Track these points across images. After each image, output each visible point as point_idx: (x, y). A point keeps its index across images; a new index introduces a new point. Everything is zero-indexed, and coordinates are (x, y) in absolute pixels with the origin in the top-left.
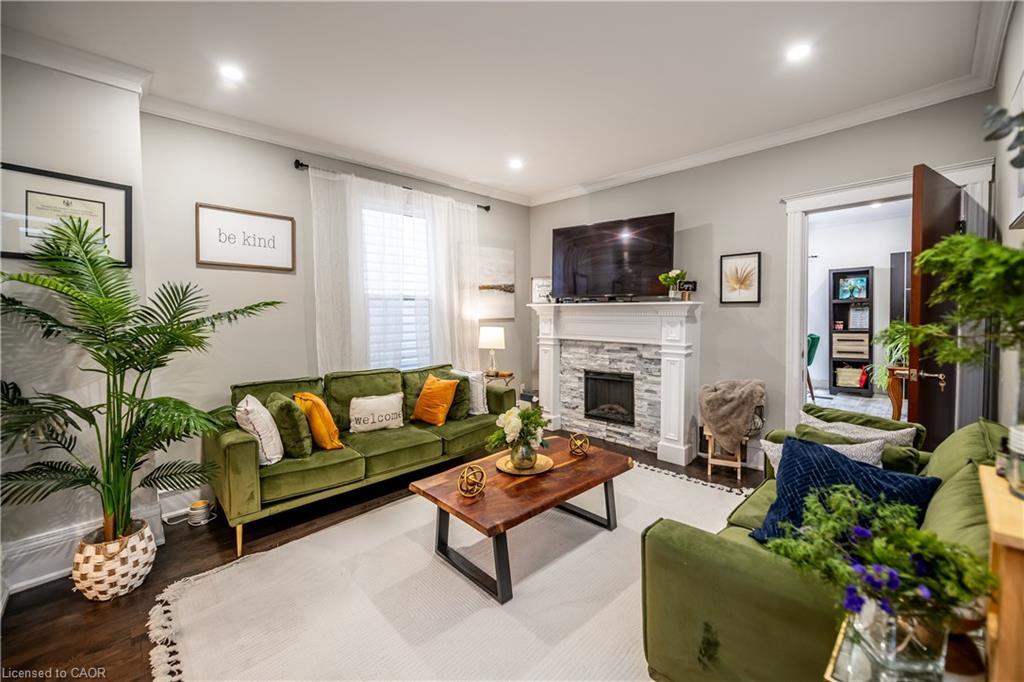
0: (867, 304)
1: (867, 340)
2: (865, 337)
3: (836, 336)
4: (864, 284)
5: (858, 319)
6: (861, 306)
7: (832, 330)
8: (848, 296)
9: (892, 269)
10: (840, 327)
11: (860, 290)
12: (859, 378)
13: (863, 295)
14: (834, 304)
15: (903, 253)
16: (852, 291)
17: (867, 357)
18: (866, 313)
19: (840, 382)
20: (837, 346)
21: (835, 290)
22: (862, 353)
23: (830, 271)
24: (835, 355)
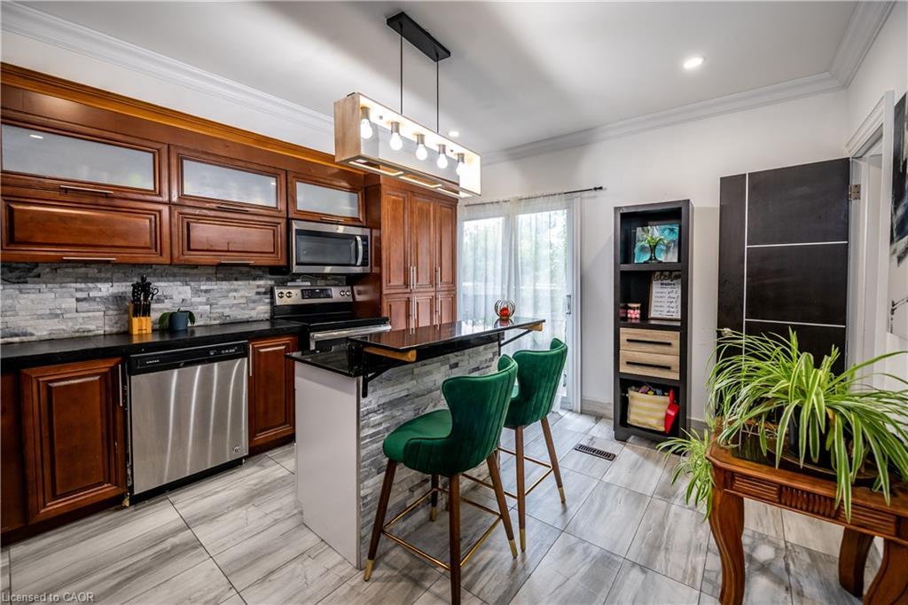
0: (679, 273)
1: (676, 343)
2: (674, 338)
3: (626, 333)
4: (675, 237)
5: (664, 301)
6: (670, 277)
7: (621, 321)
8: (646, 257)
9: (721, 206)
10: (634, 314)
11: (668, 248)
12: (663, 415)
13: (672, 257)
14: (623, 273)
15: (745, 175)
16: (653, 249)
17: (677, 377)
18: (676, 292)
19: (634, 417)
20: (628, 352)
21: (626, 248)
22: (668, 368)
23: (616, 209)
24: (624, 369)
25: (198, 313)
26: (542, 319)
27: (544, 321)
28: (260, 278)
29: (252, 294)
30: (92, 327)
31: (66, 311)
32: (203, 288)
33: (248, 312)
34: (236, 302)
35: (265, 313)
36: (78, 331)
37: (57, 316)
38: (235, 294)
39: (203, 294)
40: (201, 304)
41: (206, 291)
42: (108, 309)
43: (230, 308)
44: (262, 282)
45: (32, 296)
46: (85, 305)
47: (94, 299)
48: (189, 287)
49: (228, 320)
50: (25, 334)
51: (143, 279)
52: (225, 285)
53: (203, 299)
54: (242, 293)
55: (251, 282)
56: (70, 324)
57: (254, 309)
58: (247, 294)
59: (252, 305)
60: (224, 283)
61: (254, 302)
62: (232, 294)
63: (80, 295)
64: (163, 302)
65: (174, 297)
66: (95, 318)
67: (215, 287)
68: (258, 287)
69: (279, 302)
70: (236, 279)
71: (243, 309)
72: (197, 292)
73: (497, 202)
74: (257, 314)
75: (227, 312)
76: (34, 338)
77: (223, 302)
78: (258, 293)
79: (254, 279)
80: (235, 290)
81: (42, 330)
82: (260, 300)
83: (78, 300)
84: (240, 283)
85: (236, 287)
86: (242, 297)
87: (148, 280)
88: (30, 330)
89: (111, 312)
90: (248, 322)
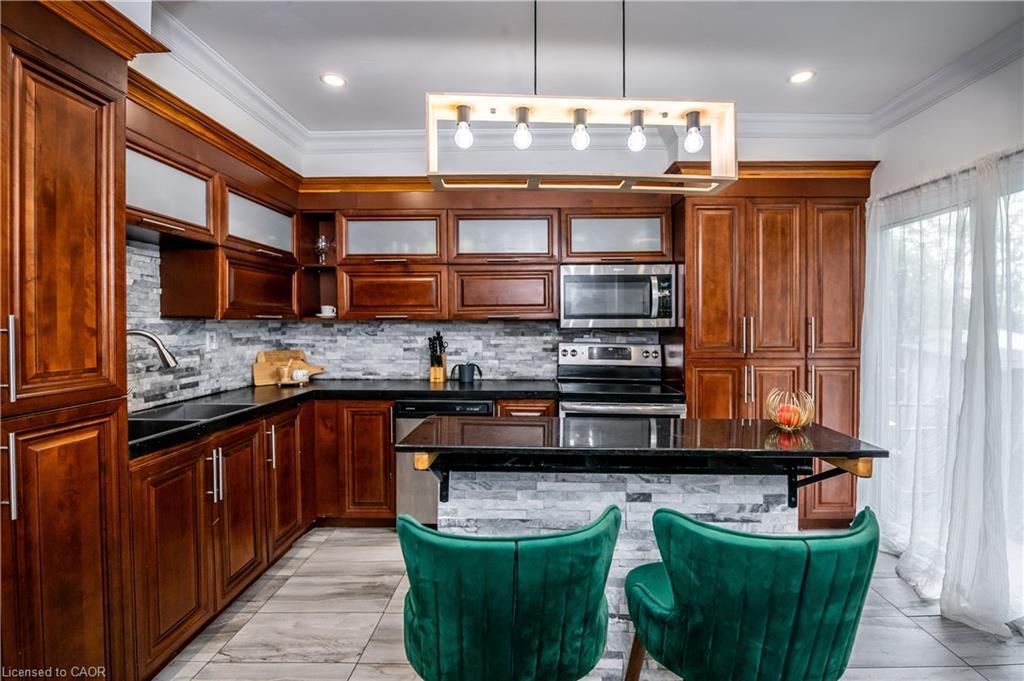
25: (488, 367)
26: (884, 447)
27: (885, 454)
28: (547, 332)
29: (538, 350)
30: (412, 373)
31: (398, 358)
32: (493, 342)
33: (533, 369)
34: (523, 358)
35: (552, 372)
36: (403, 375)
37: (393, 361)
38: (522, 350)
39: (493, 349)
40: (490, 358)
41: (496, 346)
42: (422, 358)
43: (517, 364)
44: (549, 338)
45: (380, 345)
46: (408, 354)
47: (413, 349)
48: (480, 342)
49: (515, 376)
50: (376, 374)
51: (438, 334)
52: (512, 340)
53: (492, 354)
54: (527, 349)
55: (538, 338)
56: (400, 368)
57: (540, 367)
58: (533, 351)
59: (538, 362)
60: (511, 338)
61: (541, 359)
62: (518, 350)
63: (406, 346)
64: (460, 354)
65: (469, 350)
66: (414, 365)
67: (503, 342)
68: (545, 342)
69: (563, 361)
70: (523, 335)
71: (530, 366)
72: (487, 346)
73: (947, 178)
74: (544, 372)
75: (513, 368)
76: (380, 377)
77: (510, 357)
78: (545, 350)
79: (541, 334)
80: (522, 346)
81: (385, 371)
82: (547, 357)
83: (405, 350)
84: (526, 338)
85: (523, 343)
86: (528, 353)
87: (442, 334)
88: (378, 371)
89: (424, 361)
90: (534, 380)
